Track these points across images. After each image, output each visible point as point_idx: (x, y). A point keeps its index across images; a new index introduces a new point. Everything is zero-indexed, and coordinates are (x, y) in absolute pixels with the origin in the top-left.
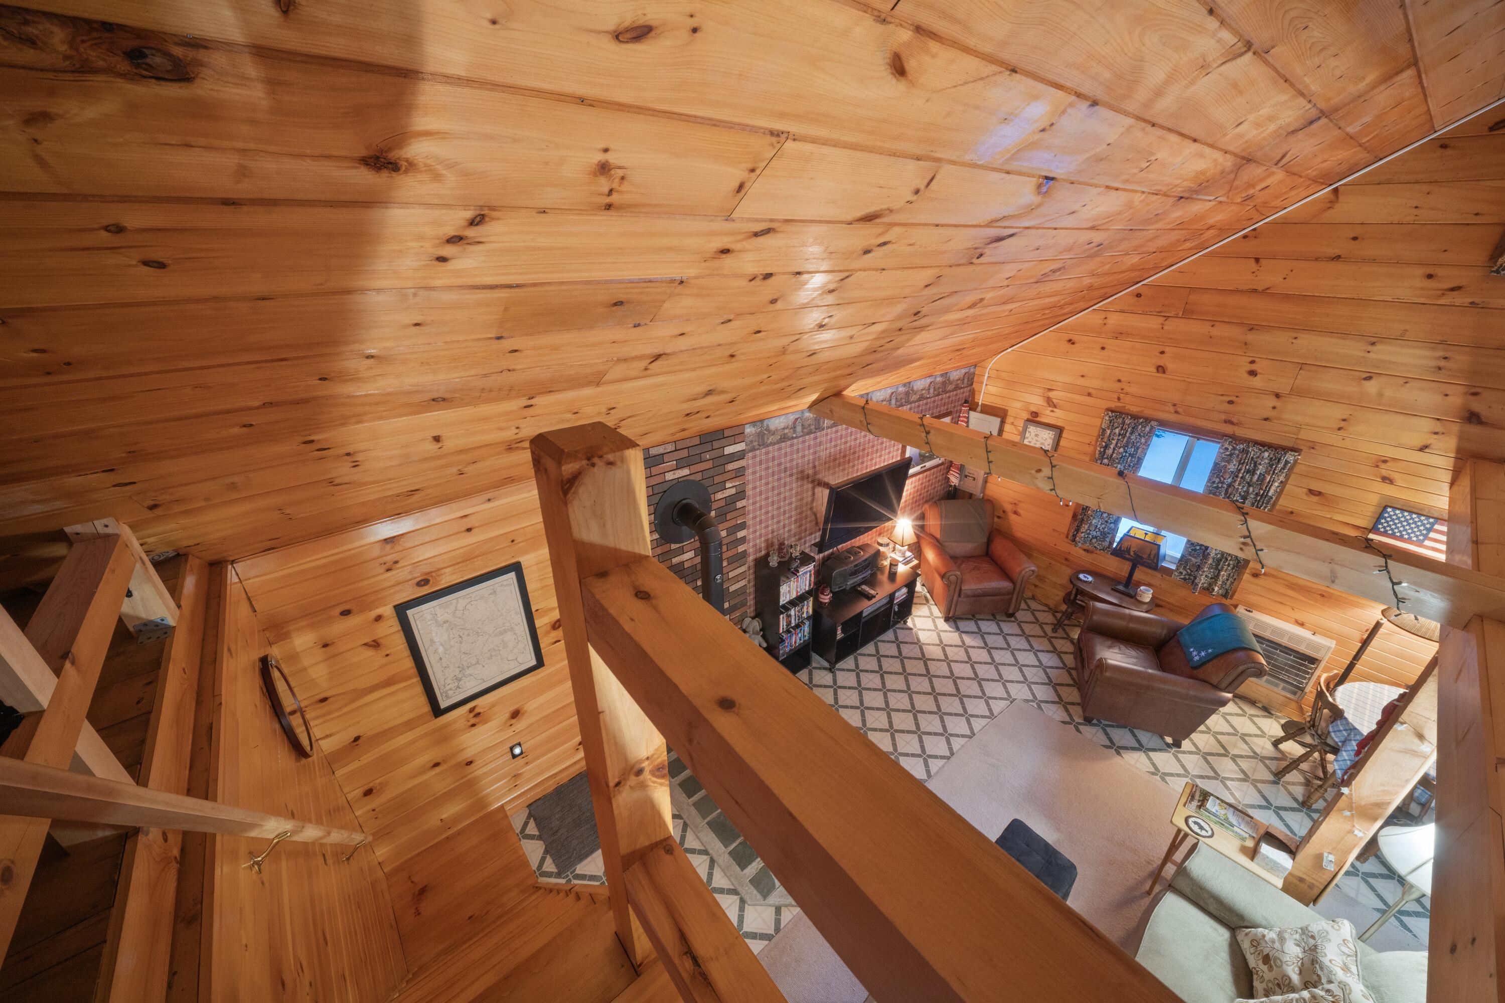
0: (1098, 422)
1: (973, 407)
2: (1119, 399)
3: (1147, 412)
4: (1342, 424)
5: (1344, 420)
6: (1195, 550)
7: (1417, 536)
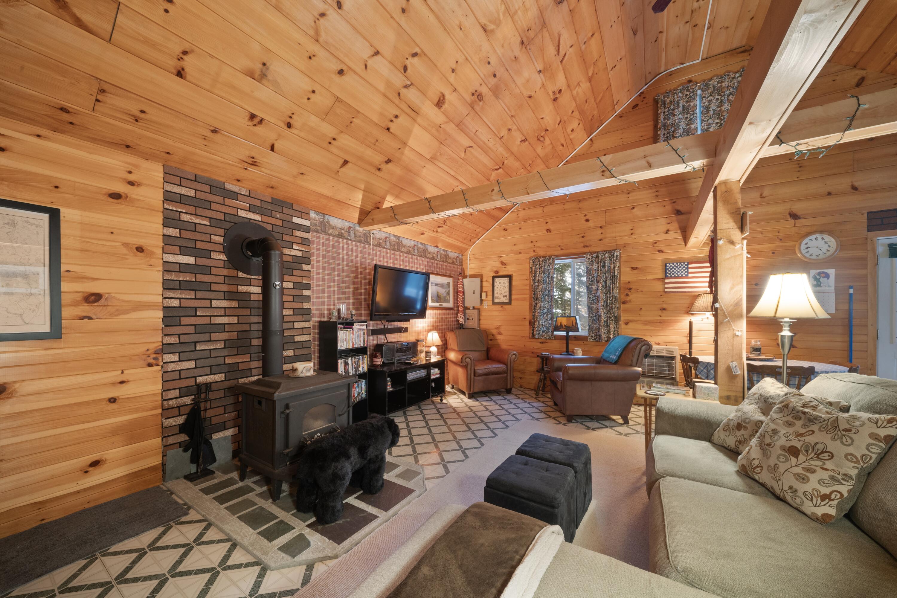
0: (528, 266)
1: (465, 277)
2: (534, 251)
3: (549, 253)
4: (632, 232)
5: (632, 229)
6: (594, 320)
7: (684, 273)
